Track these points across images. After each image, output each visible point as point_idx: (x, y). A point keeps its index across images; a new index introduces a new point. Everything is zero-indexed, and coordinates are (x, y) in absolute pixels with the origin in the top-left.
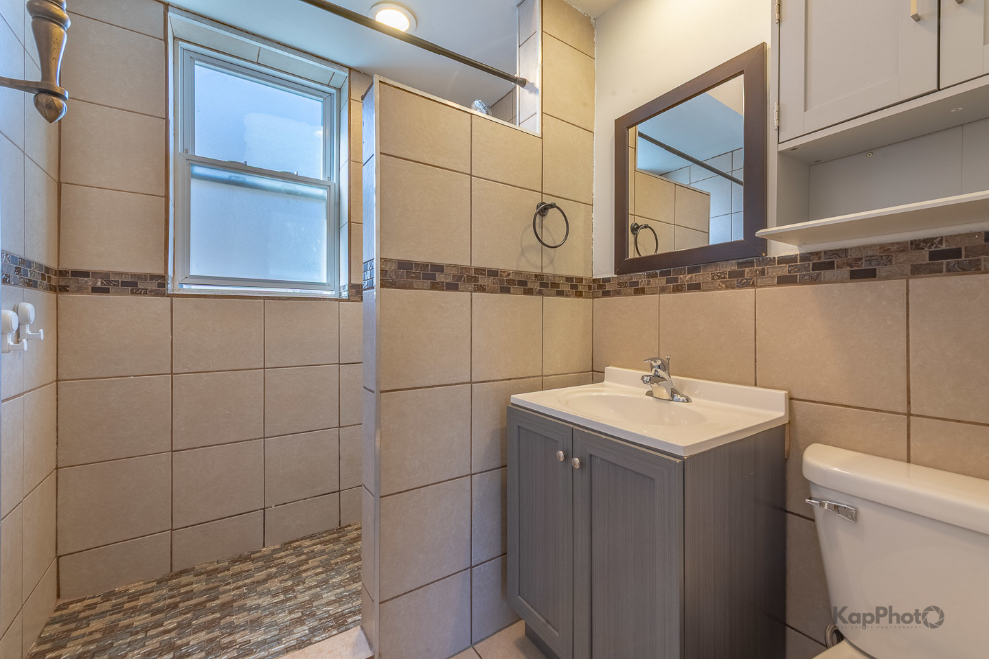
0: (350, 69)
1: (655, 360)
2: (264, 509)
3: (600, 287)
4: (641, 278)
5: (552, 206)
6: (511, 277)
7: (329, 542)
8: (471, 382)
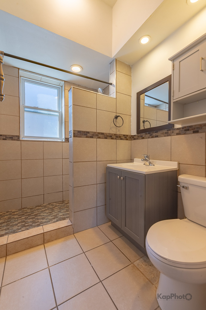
0: (65, 81)
1: (145, 155)
2: (44, 194)
3: (133, 137)
4: (143, 135)
5: (119, 116)
6: (107, 135)
7: (60, 204)
8: (97, 161)
